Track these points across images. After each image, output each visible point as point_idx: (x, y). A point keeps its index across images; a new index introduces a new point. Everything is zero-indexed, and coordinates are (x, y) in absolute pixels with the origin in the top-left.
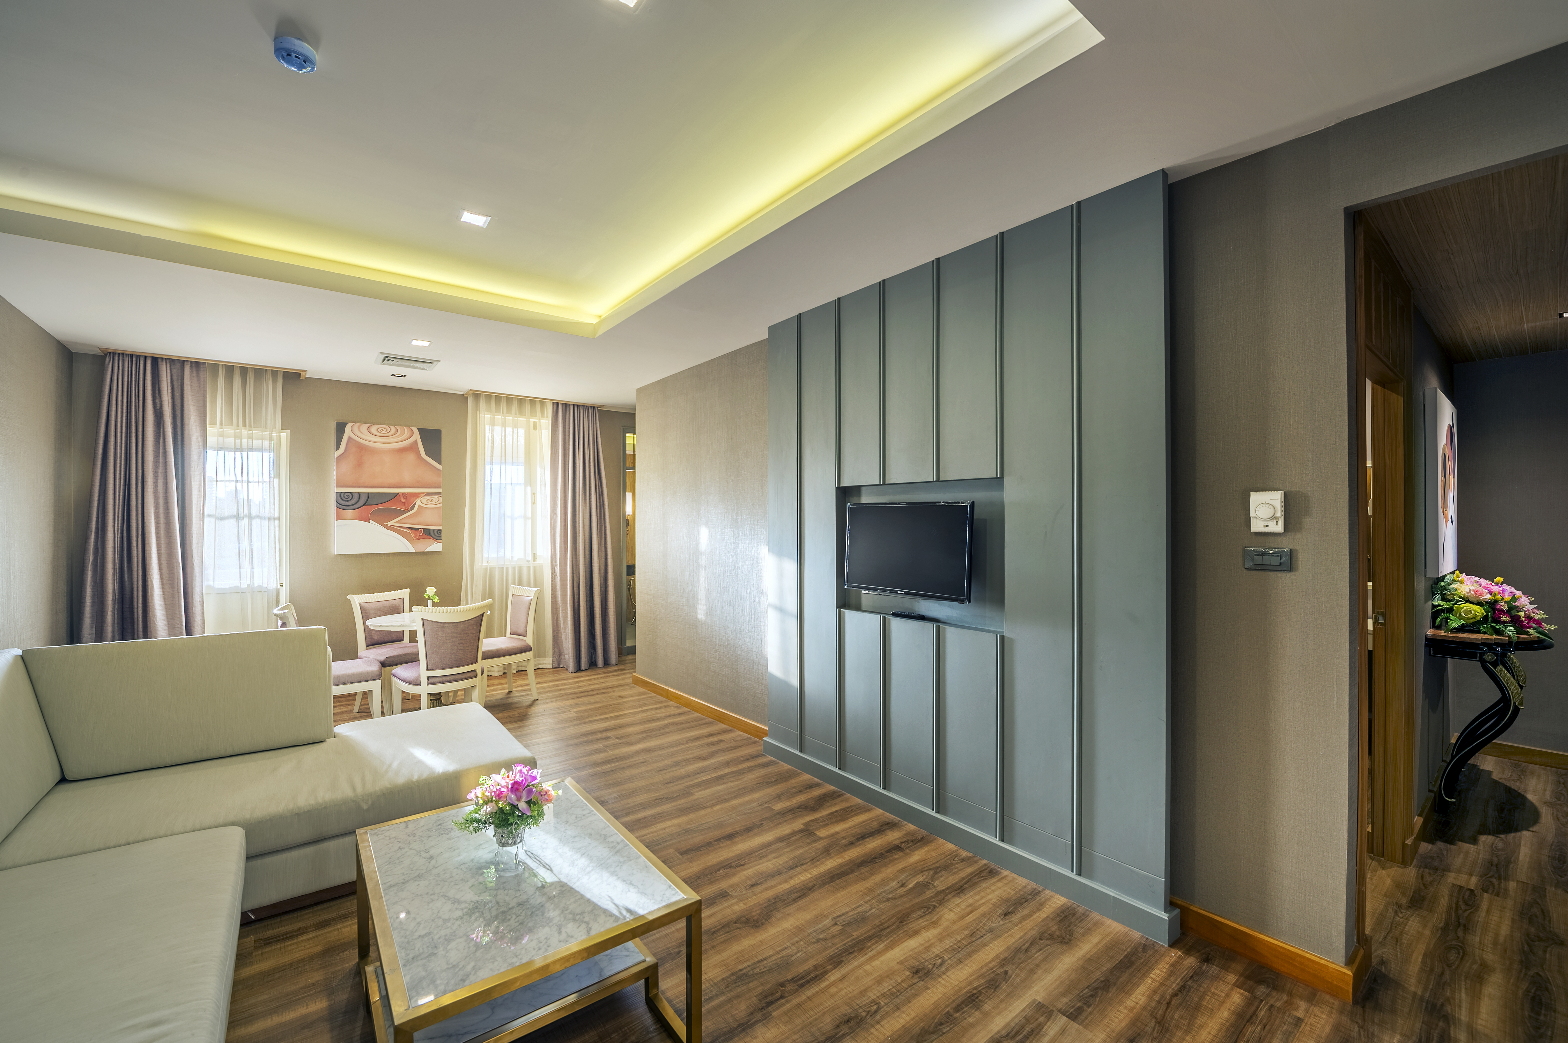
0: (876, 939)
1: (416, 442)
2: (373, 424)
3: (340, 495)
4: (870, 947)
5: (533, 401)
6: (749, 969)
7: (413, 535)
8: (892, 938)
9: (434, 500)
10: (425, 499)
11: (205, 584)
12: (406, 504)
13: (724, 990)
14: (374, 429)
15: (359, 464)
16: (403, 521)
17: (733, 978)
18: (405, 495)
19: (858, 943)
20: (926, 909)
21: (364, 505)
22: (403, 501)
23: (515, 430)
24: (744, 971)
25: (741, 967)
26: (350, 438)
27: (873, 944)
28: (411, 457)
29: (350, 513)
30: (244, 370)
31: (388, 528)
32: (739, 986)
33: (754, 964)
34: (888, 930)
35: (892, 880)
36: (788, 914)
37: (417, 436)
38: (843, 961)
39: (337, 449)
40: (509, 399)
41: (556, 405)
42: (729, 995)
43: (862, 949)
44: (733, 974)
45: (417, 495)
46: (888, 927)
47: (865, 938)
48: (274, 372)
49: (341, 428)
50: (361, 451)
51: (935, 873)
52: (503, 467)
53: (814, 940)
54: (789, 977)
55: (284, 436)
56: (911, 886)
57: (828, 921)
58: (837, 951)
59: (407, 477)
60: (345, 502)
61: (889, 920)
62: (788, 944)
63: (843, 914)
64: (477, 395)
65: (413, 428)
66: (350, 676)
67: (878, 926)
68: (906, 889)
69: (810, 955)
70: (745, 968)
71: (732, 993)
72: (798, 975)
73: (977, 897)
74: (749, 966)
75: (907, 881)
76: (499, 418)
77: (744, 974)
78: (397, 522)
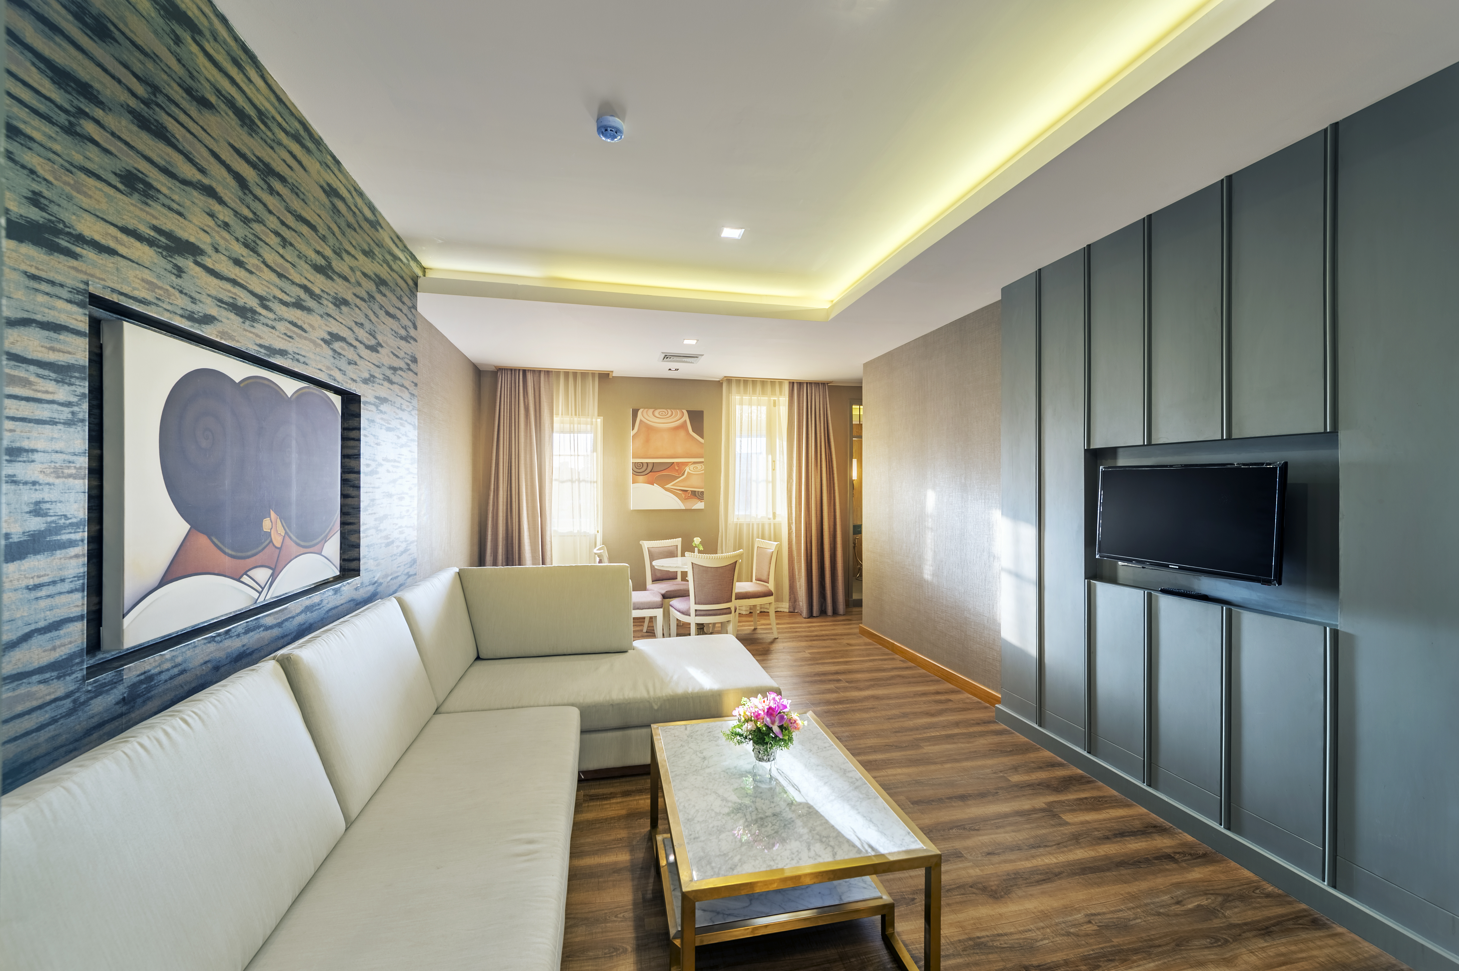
0: (1144, 955)
1: (685, 421)
2: (656, 409)
3: (635, 464)
4: (1134, 962)
5: (773, 382)
6: (987, 939)
7: (683, 496)
8: (1166, 961)
9: (698, 467)
10: (692, 467)
11: (553, 529)
12: (679, 471)
13: (962, 953)
14: (657, 413)
15: (647, 440)
16: (677, 485)
17: (971, 943)
18: (678, 463)
19: (1120, 952)
20: (1213, 940)
21: (651, 472)
22: (677, 468)
23: (759, 407)
24: (983, 940)
25: (978, 934)
26: (641, 421)
27: (1140, 959)
28: (682, 433)
29: (641, 478)
30: (575, 374)
31: (667, 490)
32: (977, 953)
33: (994, 936)
34: (1160, 949)
35: (1165, 893)
36: (1031, 895)
37: (686, 417)
38: (1100, 966)
39: (633, 429)
40: (754, 382)
41: (792, 384)
42: (966, 959)
43: (1126, 960)
44: (970, 939)
45: (686, 464)
46: (1160, 946)
47: (1129, 950)
48: (593, 374)
49: (635, 413)
50: (649, 430)
51: (1226, 901)
52: (750, 439)
53: (1063, 932)
54: (1035, 963)
55: (599, 420)
56: (1190, 906)
57: (1080, 915)
58: (1092, 952)
59: (679, 449)
60: (639, 470)
61: (1160, 938)
62: (1032, 926)
63: (1099, 914)
64: (729, 380)
65: (683, 410)
66: (642, 603)
67: (1146, 941)
68: (1183, 908)
69: (1059, 946)
70: (983, 937)
71: (970, 958)
72: (1045, 964)
73: (1293, 948)
74: (988, 936)
75: (1185, 899)
76: (746, 398)
77: (982, 943)
78: (673, 485)
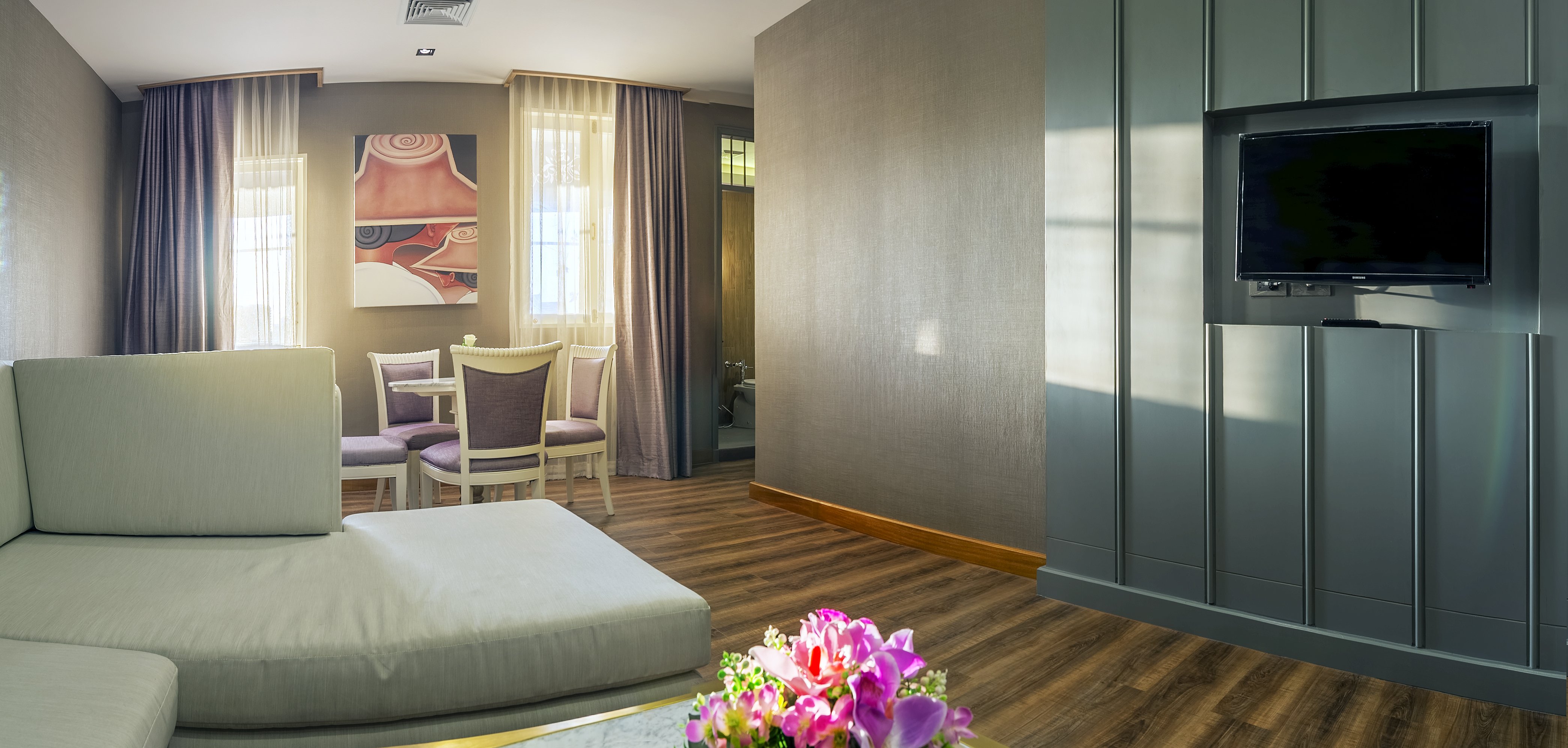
1: (446, 153)
2: (395, 133)
3: (359, 230)
5: (592, 84)
7: (442, 281)
9: (468, 232)
10: (456, 232)
12: (435, 240)
14: (397, 141)
15: (381, 189)
16: (431, 262)
18: (433, 226)
21: (387, 242)
22: (431, 234)
23: (570, 132)
26: (370, 155)
28: (440, 175)
29: (370, 253)
30: (261, 80)
31: (415, 272)
37: (447, 146)
39: (357, 170)
40: (562, 82)
41: (623, 88)
45: (447, 227)
48: (292, 77)
49: (361, 142)
50: (384, 170)
55: (302, 160)
59: (436, 202)
60: (367, 238)
64: (521, 78)
65: (441, 135)
76: (549, 115)
78: (424, 264)
